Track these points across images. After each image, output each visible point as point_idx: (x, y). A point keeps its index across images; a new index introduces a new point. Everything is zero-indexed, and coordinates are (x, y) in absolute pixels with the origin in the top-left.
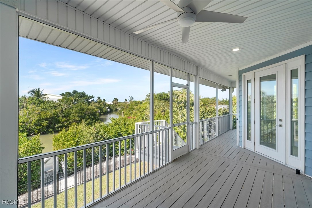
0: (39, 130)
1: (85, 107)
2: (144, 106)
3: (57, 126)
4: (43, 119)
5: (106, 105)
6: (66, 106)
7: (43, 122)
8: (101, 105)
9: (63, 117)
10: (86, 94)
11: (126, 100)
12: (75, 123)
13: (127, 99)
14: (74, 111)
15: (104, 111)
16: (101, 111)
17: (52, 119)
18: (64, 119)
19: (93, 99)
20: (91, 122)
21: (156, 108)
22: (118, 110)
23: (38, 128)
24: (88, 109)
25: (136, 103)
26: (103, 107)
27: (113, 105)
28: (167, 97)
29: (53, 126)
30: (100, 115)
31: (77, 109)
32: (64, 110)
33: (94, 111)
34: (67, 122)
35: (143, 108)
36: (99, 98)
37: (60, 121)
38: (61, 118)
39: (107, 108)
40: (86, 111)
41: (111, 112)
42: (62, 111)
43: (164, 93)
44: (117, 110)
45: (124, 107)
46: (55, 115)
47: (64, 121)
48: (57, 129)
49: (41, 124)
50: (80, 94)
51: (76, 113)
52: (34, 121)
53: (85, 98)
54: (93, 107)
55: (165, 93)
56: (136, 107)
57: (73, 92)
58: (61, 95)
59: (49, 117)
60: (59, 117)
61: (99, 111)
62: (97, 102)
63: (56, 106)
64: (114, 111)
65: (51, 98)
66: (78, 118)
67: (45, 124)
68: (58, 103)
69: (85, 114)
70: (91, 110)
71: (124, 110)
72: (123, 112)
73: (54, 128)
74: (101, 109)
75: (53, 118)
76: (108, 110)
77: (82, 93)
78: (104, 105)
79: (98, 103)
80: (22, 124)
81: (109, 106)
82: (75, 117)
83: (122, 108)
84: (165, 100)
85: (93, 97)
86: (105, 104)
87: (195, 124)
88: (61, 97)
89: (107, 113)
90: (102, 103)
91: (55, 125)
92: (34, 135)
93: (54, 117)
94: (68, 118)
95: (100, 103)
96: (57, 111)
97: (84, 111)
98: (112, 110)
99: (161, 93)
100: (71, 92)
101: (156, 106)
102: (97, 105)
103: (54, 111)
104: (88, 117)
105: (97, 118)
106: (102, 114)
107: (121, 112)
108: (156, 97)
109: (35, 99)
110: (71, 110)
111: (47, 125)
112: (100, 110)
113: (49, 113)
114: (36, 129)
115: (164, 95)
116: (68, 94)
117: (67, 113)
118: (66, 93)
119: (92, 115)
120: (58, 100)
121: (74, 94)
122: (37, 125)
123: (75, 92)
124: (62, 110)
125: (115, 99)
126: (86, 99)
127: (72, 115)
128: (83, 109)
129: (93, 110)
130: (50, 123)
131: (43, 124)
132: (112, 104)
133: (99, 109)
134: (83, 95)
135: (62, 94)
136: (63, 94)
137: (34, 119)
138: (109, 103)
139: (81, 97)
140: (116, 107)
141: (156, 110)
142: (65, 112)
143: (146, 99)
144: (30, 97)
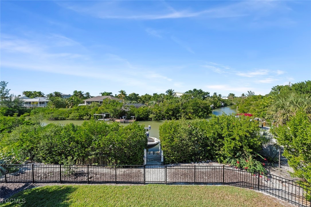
0: (168, 116)
1: (199, 102)
2: (265, 102)
3: (177, 115)
4: (170, 110)
6: (185, 101)
7: (170, 111)
8: (215, 100)
9: (183, 109)
10: (203, 91)
11: (243, 95)
12: (190, 114)
13: (245, 94)
14: (190, 104)
15: (218, 105)
16: (215, 105)
19: (208, 95)
20: (203, 114)
21: (292, 106)
22: (233, 104)
23: (167, 115)
24: (201, 103)
25: (254, 98)
26: (218, 102)
27: (227, 100)
29: (176, 115)
30: (214, 108)
31: (192, 103)
32: (183, 104)
33: (207, 105)
34: (185, 113)
35: (263, 104)
36: (215, 94)
37: (180, 111)
39: (221, 103)
40: (200, 105)
41: (226, 105)
42: (182, 104)
44: (231, 104)
45: (240, 102)
46: (177, 107)
47: (182, 112)
48: (178, 117)
49: (168, 113)
50: (198, 91)
51: (191, 106)
52: (165, 110)
53: (202, 94)
54: (207, 101)
56: (255, 102)
57: (193, 90)
59: (173, 108)
60: (180, 108)
61: (213, 105)
62: (212, 97)
63: (178, 101)
64: (229, 105)
65: (178, 95)
66: (192, 110)
67: (171, 113)
68: (180, 98)
69: (199, 107)
70: (204, 104)
71: (239, 105)
72: (237, 107)
73: (176, 117)
74: (215, 104)
75: (176, 109)
76: (222, 104)
77: (200, 90)
78: (218, 100)
81: (223, 101)
82: (190, 110)
83: (237, 103)
85: (209, 94)
86: (220, 99)
89: (220, 107)
90: (216, 98)
92: (165, 119)
94: (186, 110)
95: (214, 98)
96: (178, 104)
97: (198, 105)
98: (226, 104)
99: (303, 83)
100: (192, 90)
101: (292, 103)
102: (212, 100)
103: (176, 104)
104: (200, 110)
106: (216, 107)
108: (291, 90)
109: (169, 96)
110: (188, 104)
111: (172, 114)
112: (214, 104)
113: (174, 106)
114: (166, 115)
115: (309, 85)
118: (189, 91)
119: (205, 108)
120: (180, 96)
121: (194, 91)
122: (166, 113)
123: (195, 90)
125: (230, 94)
126: (203, 95)
127: (188, 107)
128: (197, 103)
129: (206, 104)
130: (174, 113)
132: (227, 98)
133: (213, 104)
134: (201, 92)
135: (186, 92)
137: (165, 109)
138: (224, 98)
139: (199, 94)
140: (231, 102)
141: (291, 108)
142: (184, 105)
143: (272, 93)
144: (166, 95)
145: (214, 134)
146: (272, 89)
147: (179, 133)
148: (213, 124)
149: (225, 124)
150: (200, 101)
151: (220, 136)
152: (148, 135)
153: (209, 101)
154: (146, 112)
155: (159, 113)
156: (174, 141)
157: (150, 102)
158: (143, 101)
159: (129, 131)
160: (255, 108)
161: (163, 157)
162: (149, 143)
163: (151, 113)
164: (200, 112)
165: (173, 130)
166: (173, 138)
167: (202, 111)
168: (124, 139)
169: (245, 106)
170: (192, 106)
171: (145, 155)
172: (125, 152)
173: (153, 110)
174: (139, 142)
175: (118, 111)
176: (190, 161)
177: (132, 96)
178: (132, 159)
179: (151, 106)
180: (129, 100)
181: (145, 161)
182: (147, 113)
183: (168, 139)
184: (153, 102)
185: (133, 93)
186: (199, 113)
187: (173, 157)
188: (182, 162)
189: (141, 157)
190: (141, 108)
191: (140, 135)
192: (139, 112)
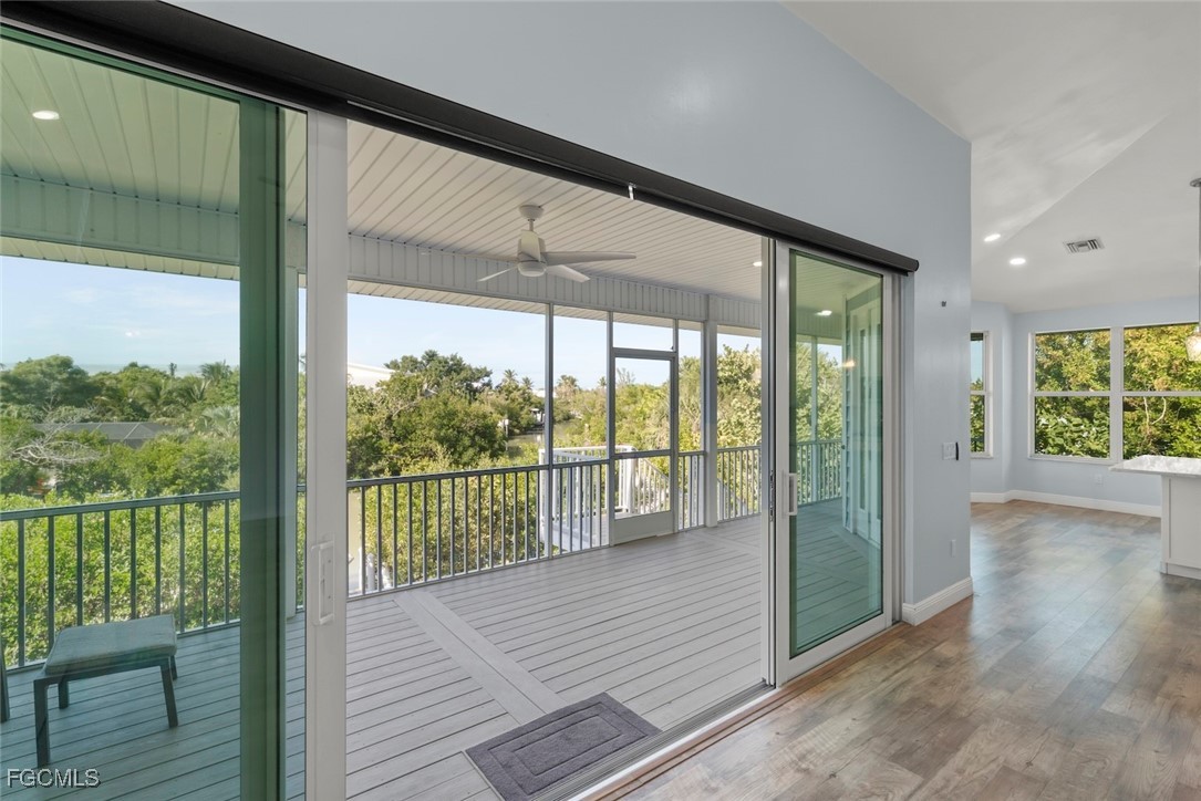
1: (459, 407)
5: (532, 400)
6: (401, 405)
8: (513, 400)
9: (397, 439)
10: (466, 361)
12: (427, 459)
14: (425, 419)
15: (523, 423)
16: (515, 423)
17: (361, 445)
18: (396, 446)
19: (486, 380)
22: (573, 417)
24: (467, 414)
25: (632, 394)
26: (522, 408)
29: (363, 470)
30: (511, 435)
31: (433, 413)
32: (395, 418)
33: (489, 421)
36: (510, 374)
37: (384, 451)
38: (385, 442)
39: (535, 412)
40: (462, 421)
44: (568, 418)
45: (593, 407)
46: (370, 434)
47: (395, 453)
50: (446, 362)
51: (431, 425)
53: (463, 375)
54: (485, 406)
56: (633, 406)
57: (423, 358)
58: (388, 366)
59: (353, 438)
60: (381, 438)
61: (507, 422)
62: (500, 389)
63: (371, 405)
64: (559, 422)
68: (378, 394)
69: (460, 431)
70: (477, 416)
71: (593, 418)
72: (587, 425)
74: (513, 416)
75: (362, 441)
76: (539, 417)
77: (454, 358)
78: (524, 399)
79: (504, 394)
81: (542, 405)
82: (428, 441)
83: (585, 412)
85: (488, 374)
86: (530, 398)
87: (701, 457)
88: (386, 375)
89: (531, 429)
90: (516, 394)
91: (369, 463)
93: (366, 439)
94: (407, 444)
95: (511, 392)
96: (374, 418)
97: (456, 422)
100: (419, 356)
102: (502, 400)
103: (365, 419)
104: (467, 442)
105: (496, 446)
106: (517, 431)
107: (582, 427)
110: (415, 418)
112: (509, 418)
116: (412, 363)
117: (404, 428)
118: (405, 358)
119: (482, 435)
120: (378, 385)
121: (429, 361)
123: (431, 356)
124: (390, 418)
125: (563, 377)
126: (466, 379)
127: (419, 432)
128: (452, 415)
129: (485, 417)
133: (506, 416)
134: (454, 367)
135: (392, 363)
136: (394, 365)
139: (449, 372)
140: (565, 408)
142: (399, 423)
150: (458, 404)
153: (493, 404)
154: (202, 464)
158: (135, 408)
164: (465, 449)
167: (471, 446)
170: (435, 426)
186: (460, 454)
192: (152, 469)
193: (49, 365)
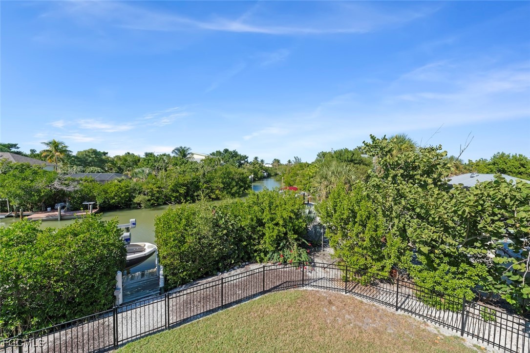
0: (176, 197)
1: (232, 170)
2: (311, 172)
3: (195, 194)
4: (181, 185)
5: (263, 168)
6: (209, 169)
7: (180, 187)
8: (256, 168)
9: (206, 182)
10: (239, 153)
11: (289, 162)
12: (218, 191)
13: (291, 161)
14: (218, 175)
15: (259, 176)
16: (256, 176)
18: (206, 185)
19: (246, 160)
20: (238, 191)
21: (333, 176)
22: (278, 174)
23: (174, 195)
24: (236, 173)
25: (301, 166)
26: (259, 171)
27: (271, 168)
28: (352, 157)
29: (192, 194)
30: (254, 180)
31: (221, 172)
32: (206, 174)
33: (245, 176)
34: (209, 189)
35: (308, 174)
36: (256, 158)
37: (200, 187)
38: (201, 184)
39: (264, 172)
40: (234, 175)
41: (269, 176)
42: (204, 174)
43: (346, 150)
44: (276, 174)
45: (286, 171)
46: (195, 180)
47: (205, 188)
48: (196, 198)
49: (178, 190)
50: (232, 153)
51: (220, 177)
52: (170, 186)
53: (238, 158)
54: (244, 170)
55: (349, 150)
56: (301, 171)
57: (223, 151)
59: (188, 182)
60: (200, 182)
61: (253, 176)
62: (251, 163)
63: (197, 169)
64: (273, 176)
65: (197, 158)
66: (221, 184)
67: (182, 190)
68: (200, 164)
69: (233, 179)
70: (240, 174)
71: (285, 175)
72: (283, 178)
73: (192, 197)
74: (256, 174)
75: (192, 183)
76: (265, 174)
77: (234, 151)
78: (260, 167)
79: (252, 166)
80: (158, 189)
81: (266, 170)
82: (219, 183)
83: (282, 172)
84: (349, 161)
85: (247, 158)
89: (262, 178)
91: (194, 192)
92: (170, 203)
93: (194, 182)
94: (210, 185)
96: (197, 174)
97: (231, 176)
98: (269, 174)
99: (342, 150)
101: (333, 173)
102: (251, 168)
103: (193, 174)
104: (234, 183)
105: (247, 186)
106: (257, 179)
107: (281, 178)
108: (333, 157)
109: (178, 159)
110: (214, 174)
111: (185, 193)
112: (254, 174)
113: (189, 177)
114: (172, 196)
115: (346, 154)
116: (219, 153)
117: (210, 178)
118: (217, 152)
119: (242, 181)
120: (201, 161)
121: (225, 153)
122: (174, 191)
123: (226, 151)
125: (275, 159)
126: (239, 160)
127: (215, 180)
128: (229, 173)
129: (243, 174)
130: (188, 190)
131: (180, 191)
132: (271, 166)
134: (235, 155)
135: (212, 153)
137: (170, 184)
138: (267, 166)
139: (232, 157)
140: (275, 171)
141: (333, 179)
142: (207, 176)
143: (317, 161)
144: (174, 157)
145: (252, 220)
146: (318, 155)
147: (195, 227)
148: (251, 205)
149: (266, 204)
150: (234, 169)
151: (260, 223)
152: (128, 240)
153: (248, 169)
154: (126, 191)
155: (158, 191)
156: (187, 242)
157: (136, 170)
158: (119, 168)
159: (69, 238)
160: (301, 179)
161: (162, 277)
162: (129, 257)
163: (140, 193)
164: (233, 187)
165: (184, 222)
166: (184, 238)
167: (236, 186)
168: (51, 262)
169: (292, 177)
170: (222, 178)
171: (119, 284)
172: (55, 292)
173: (144, 187)
174: (101, 259)
175: (39, 191)
176: (214, 272)
177: (86, 155)
178: (79, 304)
179: (139, 179)
180: (78, 165)
181: (120, 296)
182: (127, 194)
183: (174, 241)
184: (143, 171)
185: (91, 149)
186: (232, 189)
187: (185, 273)
188: (202, 278)
189: (109, 291)
190: (114, 183)
191: (103, 245)
192: (106, 193)
193: (89, 152)
